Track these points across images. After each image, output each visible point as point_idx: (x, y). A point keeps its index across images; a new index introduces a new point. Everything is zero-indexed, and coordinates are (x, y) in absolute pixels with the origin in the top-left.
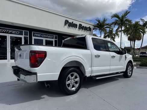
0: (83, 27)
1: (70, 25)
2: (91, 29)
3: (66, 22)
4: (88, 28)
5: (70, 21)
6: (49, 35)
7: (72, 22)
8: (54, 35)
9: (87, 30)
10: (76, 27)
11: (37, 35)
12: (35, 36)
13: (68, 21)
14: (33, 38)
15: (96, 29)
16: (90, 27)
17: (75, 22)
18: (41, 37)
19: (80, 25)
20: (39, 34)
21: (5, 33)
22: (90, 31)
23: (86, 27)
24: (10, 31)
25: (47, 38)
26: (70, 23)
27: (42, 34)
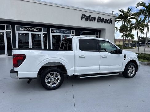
0: (103, 19)
1: (87, 19)
2: (112, 21)
3: (83, 16)
4: (109, 20)
5: (87, 14)
6: (67, 31)
7: (90, 16)
8: (71, 30)
9: (108, 23)
10: (95, 21)
11: (55, 31)
12: (54, 32)
13: (85, 15)
14: (52, 34)
15: (120, 20)
16: (111, 19)
17: (93, 15)
18: (58, 33)
19: (99, 18)
20: (57, 30)
21: (27, 31)
22: (112, 23)
23: (106, 19)
24: (31, 29)
25: (65, 33)
26: (87, 17)
27: (59, 30)
